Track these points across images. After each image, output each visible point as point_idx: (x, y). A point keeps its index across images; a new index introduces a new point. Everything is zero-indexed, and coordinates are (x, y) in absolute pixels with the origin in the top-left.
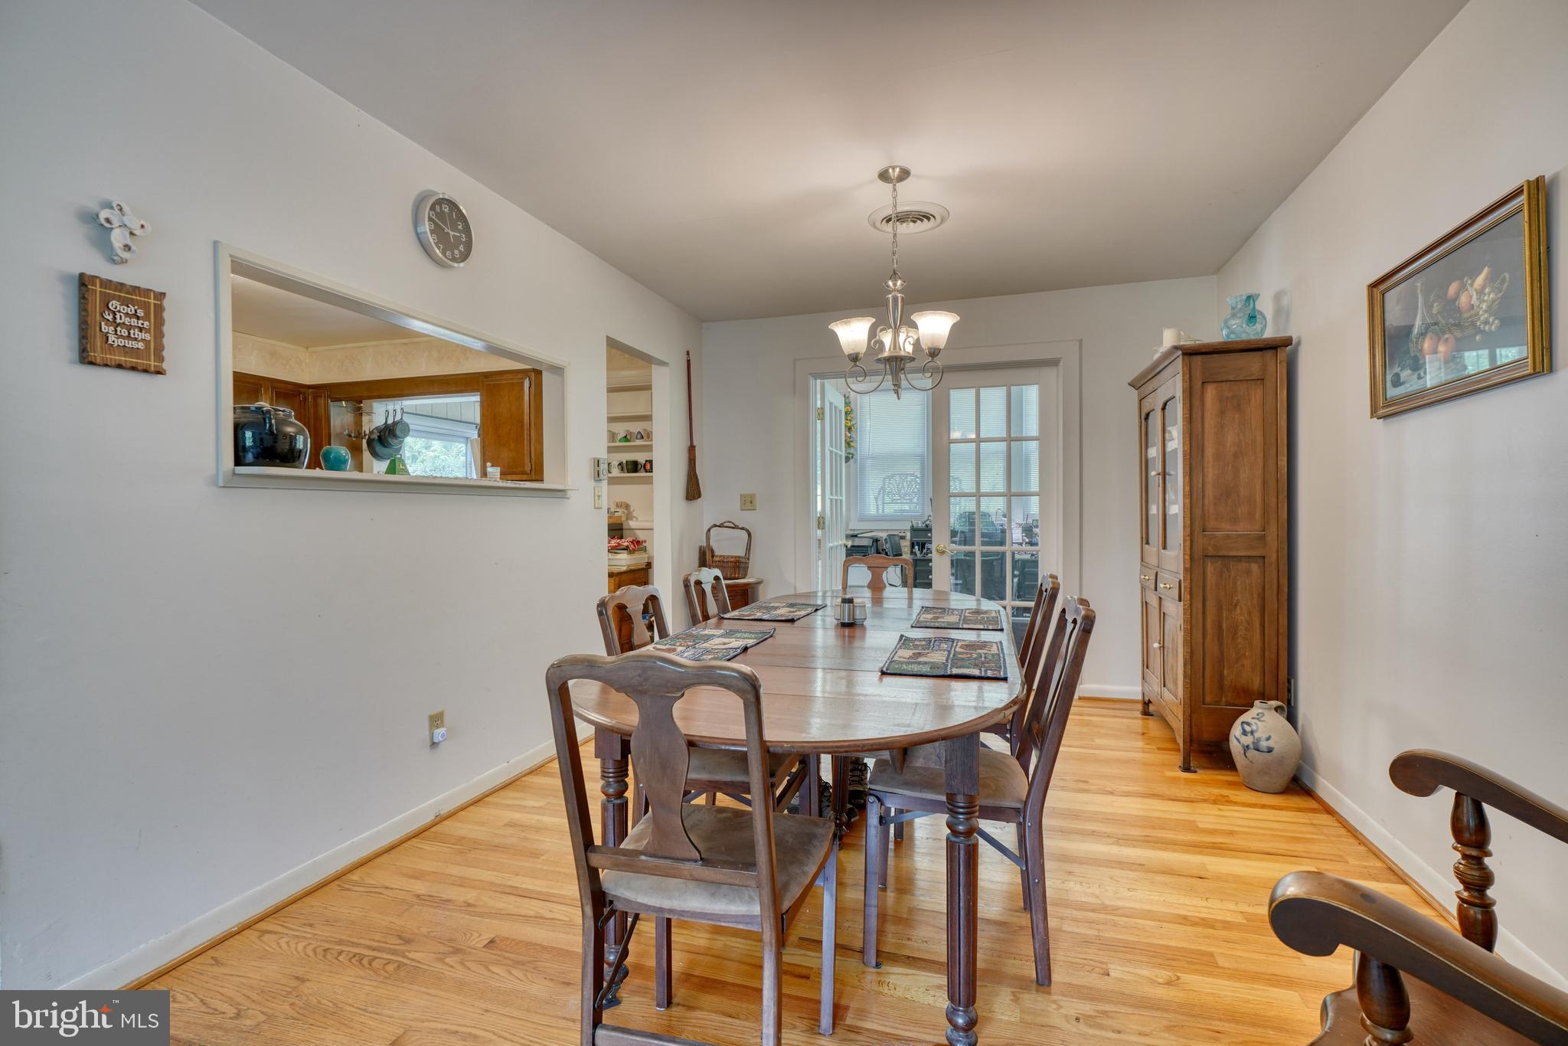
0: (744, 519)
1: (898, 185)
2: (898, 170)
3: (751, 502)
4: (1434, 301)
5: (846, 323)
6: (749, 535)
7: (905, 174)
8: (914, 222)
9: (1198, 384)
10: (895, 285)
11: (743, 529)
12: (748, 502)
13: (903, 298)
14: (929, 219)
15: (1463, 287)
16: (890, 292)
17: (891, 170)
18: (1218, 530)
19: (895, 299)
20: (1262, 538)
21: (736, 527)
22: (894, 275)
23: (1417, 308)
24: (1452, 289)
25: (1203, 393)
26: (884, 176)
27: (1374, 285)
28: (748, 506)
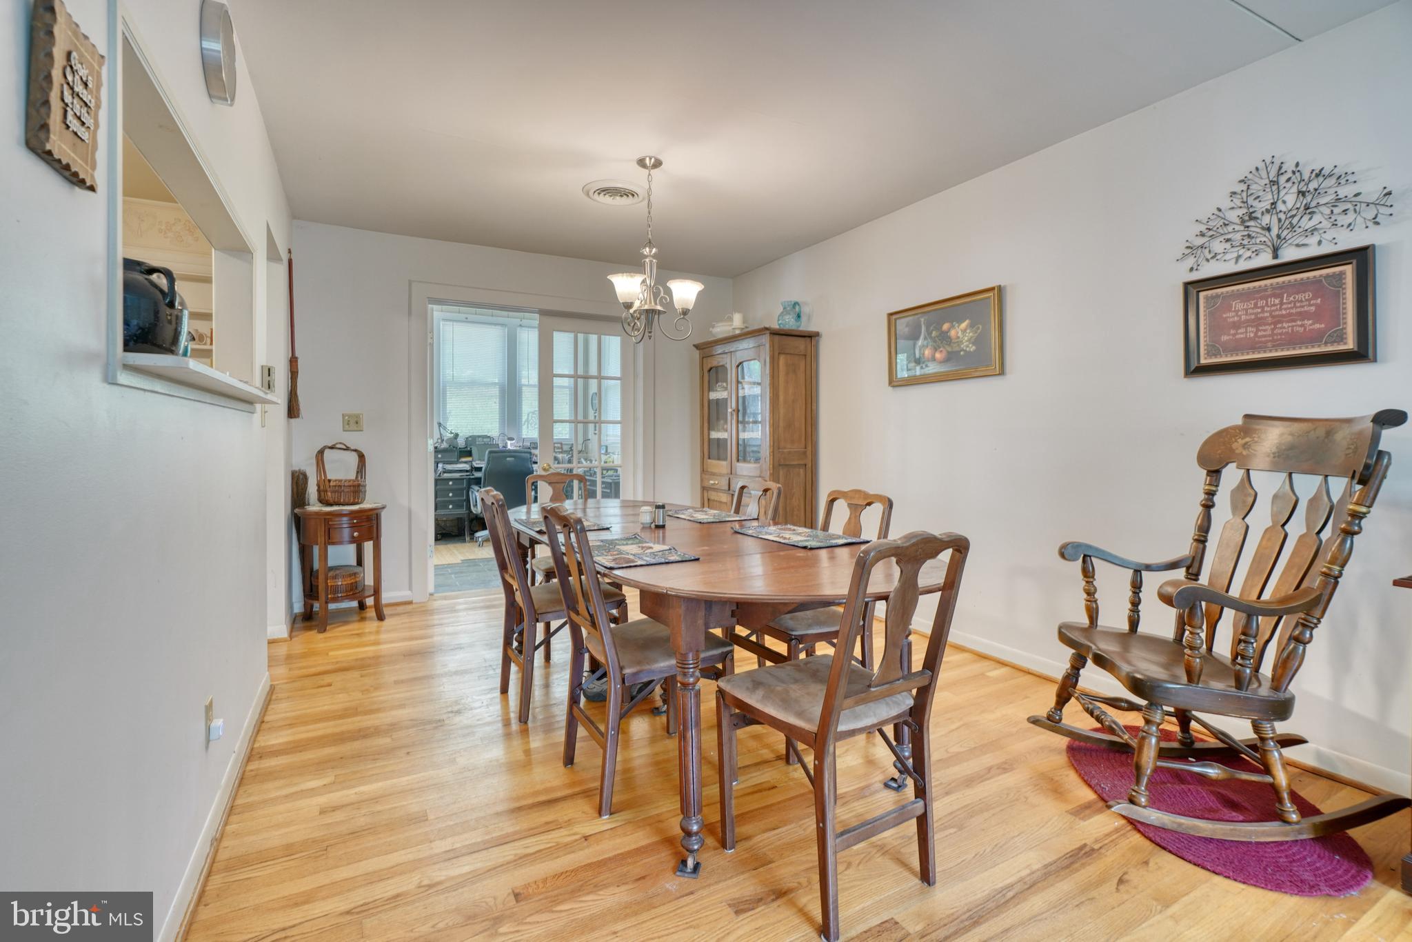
0: (353, 440)
1: (652, 171)
2: (653, 160)
3: (357, 423)
4: (933, 330)
5: (632, 276)
6: (361, 457)
7: (658, 164)
8: (621, 196)
9: (776, 354)
10: (651, 251)
11: (355, 451)
12: (353, 422)
13: (657, 264)
14: (633, 195)
15: (953, 327)
16: (646, 257)
17: (648, 159)
18: (785, 448)
19: (651, 262)
20: (805, 453)
21: (347, 449)
22: (650, 244)
23: (920, 333)
24: (946, 326)
25: (779, 358)
26: (641, 162)
27: (891, 315)
28: (353, 426)
